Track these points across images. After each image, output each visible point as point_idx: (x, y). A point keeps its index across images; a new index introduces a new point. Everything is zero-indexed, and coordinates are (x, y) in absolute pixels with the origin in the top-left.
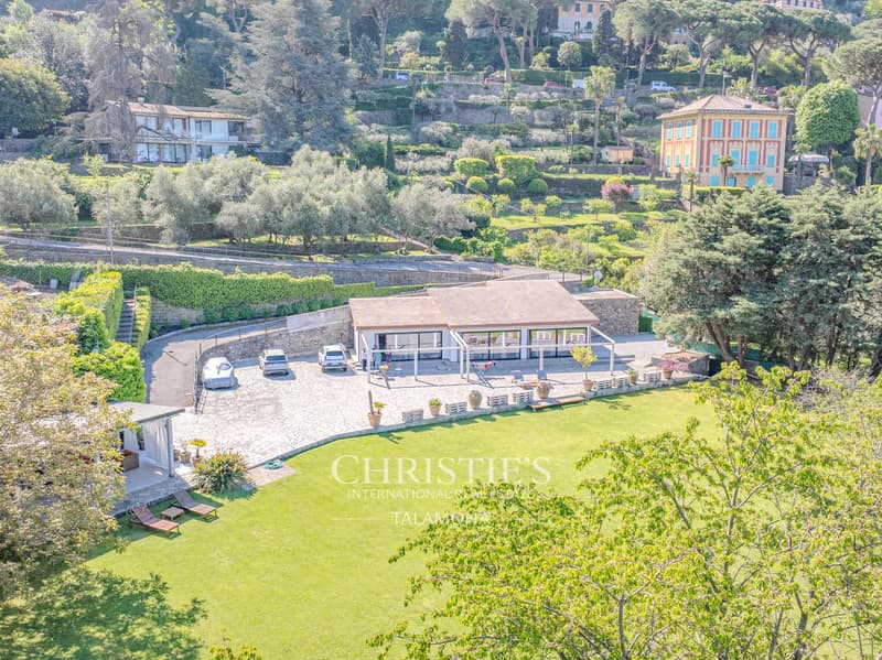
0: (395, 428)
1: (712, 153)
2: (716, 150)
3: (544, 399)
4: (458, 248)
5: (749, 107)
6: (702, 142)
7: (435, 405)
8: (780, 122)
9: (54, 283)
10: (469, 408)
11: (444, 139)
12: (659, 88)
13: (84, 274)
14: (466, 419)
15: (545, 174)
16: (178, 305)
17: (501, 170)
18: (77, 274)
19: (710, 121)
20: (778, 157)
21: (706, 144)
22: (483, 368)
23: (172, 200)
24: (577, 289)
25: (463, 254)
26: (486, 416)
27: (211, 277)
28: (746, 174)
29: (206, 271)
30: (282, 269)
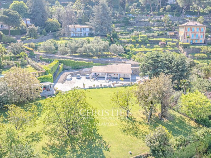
1: (187, 35)
3: (113, 86)
4: (122, 56)
5: (197, 25)
7: (94, 85)
8: (204, 28)
9: (49, 62)
10: (100, 86)
13: (54, 60)
14: (99, 88)
15: (149, 39)
16: (68, 66)
17: (140, 38)
18: (52, 61)
19: (187, 28)
20: (203, 36)
21: (186, 33)
23: (70, 47)
24: (137, 66)
26: (102, 88)
27: (73, 62)
29: (72, 60)
30: (85, 60)
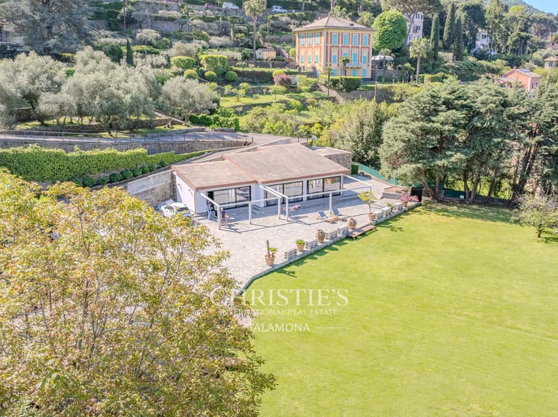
0: (283, 265)
1: (333, 54)
2: (335, 52)
3: (354, 230)
4: (206, 123)
5: (352, 25)
6: (327, 47)
8: (370, 35)
11: (154, 42)
12: (278, 10)
14: (320, 252)
15: (235, 68)
17: (205, 65)
19: (331, 33)
20: (369, 58)
21: (329, 49)
22: (293, 210)
25: (211, 126)
26: (329, 247)
28: (352, 68)
29: (51, 150)
